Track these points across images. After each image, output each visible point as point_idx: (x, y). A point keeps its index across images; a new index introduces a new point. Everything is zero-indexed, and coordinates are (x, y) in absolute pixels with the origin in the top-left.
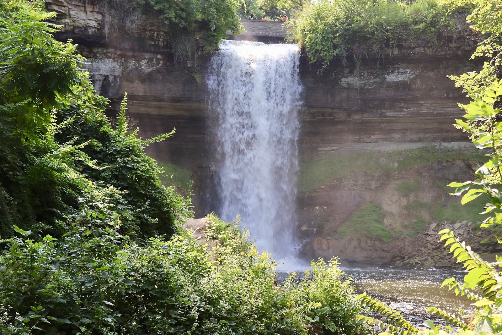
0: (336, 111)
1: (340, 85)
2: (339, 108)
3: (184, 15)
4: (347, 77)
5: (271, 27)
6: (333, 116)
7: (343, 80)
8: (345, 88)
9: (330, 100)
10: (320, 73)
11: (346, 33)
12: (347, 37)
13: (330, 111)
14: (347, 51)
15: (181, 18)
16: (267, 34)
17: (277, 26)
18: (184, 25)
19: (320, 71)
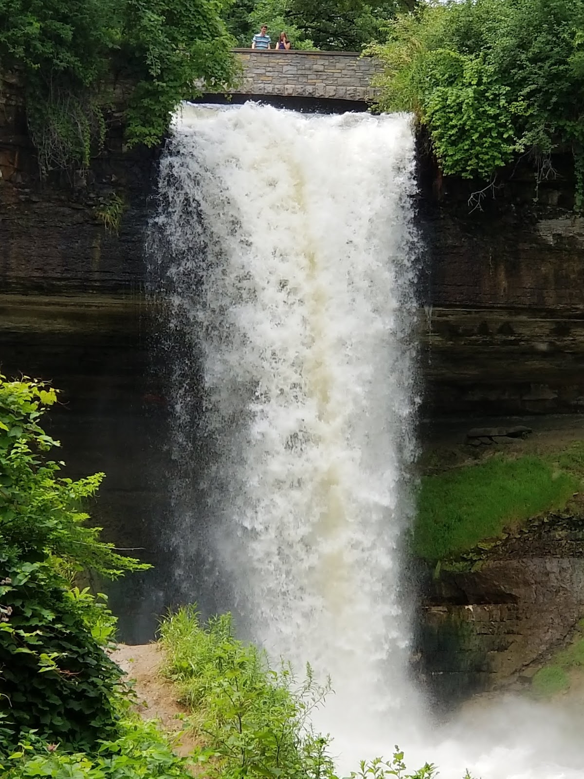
0: (524, 318)
1: (538, 240)
2: (533, 311)
3: (67, 32)
4: (555, 215)
5: (321, 68)
6: (512, 333)
7: (543, 224)
8: (550, 248)
9: (504, 284)
10: (475, 203)
11: (552, 88)
12: (554, 99)
13: (505, 318)
14: (555, 138)
15: (59, 41)
16: (310, 89)
17: (339, 65)
18: (68, 62)
19: (476, 197)
